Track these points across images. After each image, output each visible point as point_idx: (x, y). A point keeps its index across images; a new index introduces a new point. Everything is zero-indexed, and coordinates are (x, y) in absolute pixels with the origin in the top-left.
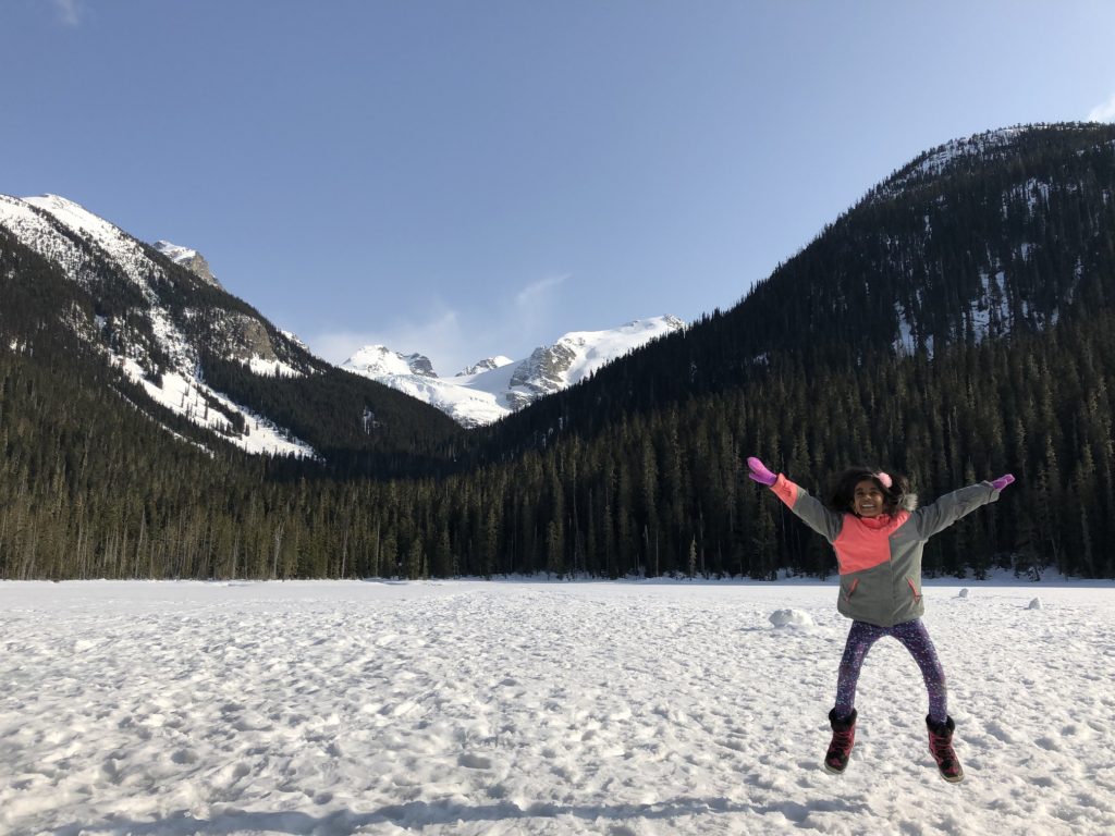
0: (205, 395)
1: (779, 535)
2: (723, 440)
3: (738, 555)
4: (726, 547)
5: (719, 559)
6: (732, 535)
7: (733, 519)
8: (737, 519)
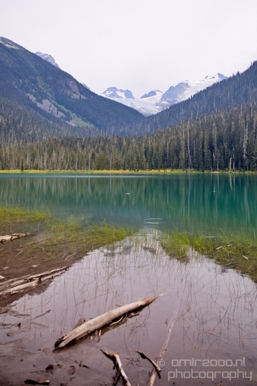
0: (57, 107)
2: (242, 122)
3: (247, 162)
4: (242, 160)
5: (239, 164)
6: (244, 156)
7: (245, 150)
8: (247, 150)
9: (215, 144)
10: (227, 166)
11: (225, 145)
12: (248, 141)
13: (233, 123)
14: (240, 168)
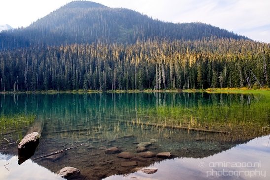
1: (37, 81)
2: (24, 59)
3: (26, 86)
4: (24, 84)
5: (21, 87)
6: (25, 81)
7: (25, 78)
8: (27, 78)
9: (3, 73)
10: (12, 88)
11: (11, 74)
12: (28, 72)
13: (17, 60)
14: (22, 89)
